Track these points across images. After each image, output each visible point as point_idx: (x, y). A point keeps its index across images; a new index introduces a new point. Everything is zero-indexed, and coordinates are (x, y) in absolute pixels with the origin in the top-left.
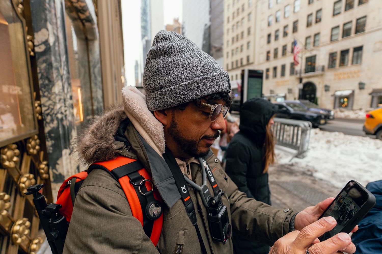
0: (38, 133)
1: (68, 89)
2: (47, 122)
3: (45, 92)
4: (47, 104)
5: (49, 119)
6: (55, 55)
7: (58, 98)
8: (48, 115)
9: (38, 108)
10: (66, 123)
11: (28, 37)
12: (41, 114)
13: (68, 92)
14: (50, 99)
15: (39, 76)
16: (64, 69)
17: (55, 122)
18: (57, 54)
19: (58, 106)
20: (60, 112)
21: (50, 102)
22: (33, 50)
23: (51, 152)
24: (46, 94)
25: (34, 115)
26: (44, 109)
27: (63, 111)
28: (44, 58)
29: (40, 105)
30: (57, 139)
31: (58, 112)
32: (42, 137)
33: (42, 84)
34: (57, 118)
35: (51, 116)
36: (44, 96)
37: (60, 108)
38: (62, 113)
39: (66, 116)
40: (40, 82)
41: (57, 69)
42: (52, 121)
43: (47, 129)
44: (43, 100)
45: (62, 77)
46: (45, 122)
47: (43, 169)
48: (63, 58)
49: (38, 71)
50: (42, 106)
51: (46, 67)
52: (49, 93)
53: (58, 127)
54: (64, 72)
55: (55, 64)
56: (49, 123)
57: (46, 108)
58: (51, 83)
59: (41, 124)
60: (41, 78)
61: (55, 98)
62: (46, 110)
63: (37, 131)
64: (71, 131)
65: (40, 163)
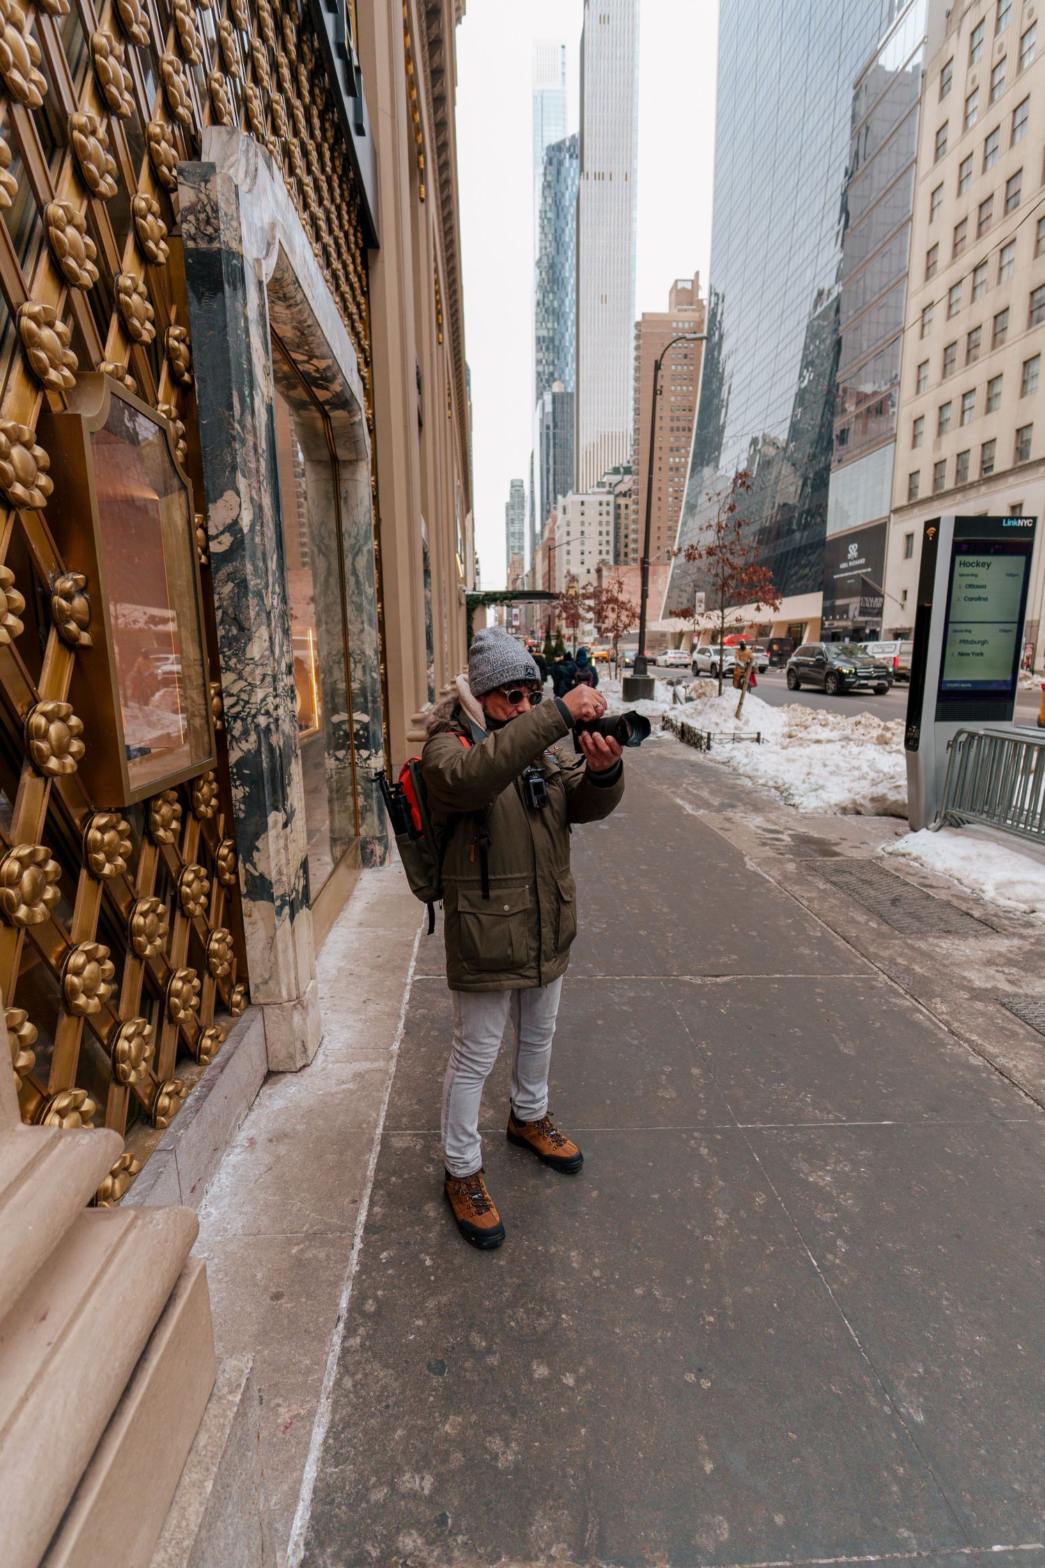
0: (216, 765)
1: (281, 646)
2: (233, 737)
3: (230, 659)
4: (235, 690)
5: (238, 727)
6: (253, 558)
7: (259, 671)
8: (236, 717)
9: (216, 700)
10: (276, 739)
11: (197, 518)
12: (221, 715)
13: (282, 653)
14: (240, 677)
15: (219, 614)
16: (273, 593)
17: (253, 737)
18: (259, 555)
19: (260, 694)
20: (263, 711)
21: (242, 684)
22: (206, 550)
23: (242, 815)
24: (233, 662)
25: (207, 718)
26: (228, 702)
27: (271, 708)
28: (229, 568)
29: (219, 694)
30: (255, 781)
31: (259, 711)
32: (224, 776)
33: (223, 637)
34: (257, 726)
35: (243, 720)
36: (229, 669)
37: (264, 699)
38: (267, 713)
39: (277, 720)
40: (221, 632)
41: (259, 595)
42: (246, 733)
43: (234, 756)
44: (227, 678)
45: (269, 614)
46: (229, 737)
47: (224, 859)
48: (273, 565)
49: (217, 604)
50: (224, 694)
51: (233, 590)
52: (239, 661)
53: (259, 751)
54: (273, 601)
55: (253, 583)
56: (238, 740)
57: (233, 700)
58: (245, 632)
59: (222, 740)
60: (222, 622)
61: (252, 672)
62: (232, 706)
63: (213, 761)
64: (289, 763)
65: (218, 843)
